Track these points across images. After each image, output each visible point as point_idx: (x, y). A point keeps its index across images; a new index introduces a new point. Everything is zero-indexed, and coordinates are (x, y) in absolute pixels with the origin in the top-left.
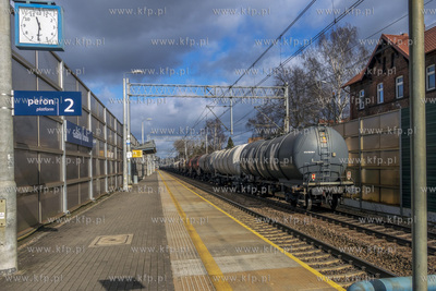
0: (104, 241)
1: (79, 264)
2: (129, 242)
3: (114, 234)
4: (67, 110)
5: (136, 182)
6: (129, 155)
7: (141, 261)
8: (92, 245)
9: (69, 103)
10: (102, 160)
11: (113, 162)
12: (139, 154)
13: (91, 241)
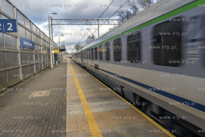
0: (36, 94)
1: (21, 108)
2: (48, 95)
3: (42, 90)
4: (9, 29)
5: (57, 64)
6: (53, 52)
7: (52, 106)
8: (30, 97)
9: (10, 25)
10: (40, 55)
11: (46, 55)
12: (57, 51)
13: (30, 95)
